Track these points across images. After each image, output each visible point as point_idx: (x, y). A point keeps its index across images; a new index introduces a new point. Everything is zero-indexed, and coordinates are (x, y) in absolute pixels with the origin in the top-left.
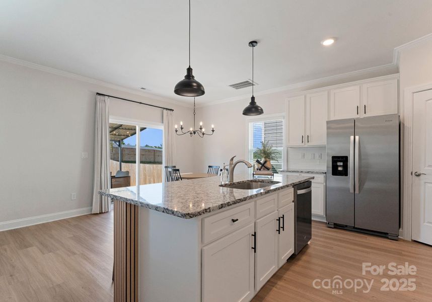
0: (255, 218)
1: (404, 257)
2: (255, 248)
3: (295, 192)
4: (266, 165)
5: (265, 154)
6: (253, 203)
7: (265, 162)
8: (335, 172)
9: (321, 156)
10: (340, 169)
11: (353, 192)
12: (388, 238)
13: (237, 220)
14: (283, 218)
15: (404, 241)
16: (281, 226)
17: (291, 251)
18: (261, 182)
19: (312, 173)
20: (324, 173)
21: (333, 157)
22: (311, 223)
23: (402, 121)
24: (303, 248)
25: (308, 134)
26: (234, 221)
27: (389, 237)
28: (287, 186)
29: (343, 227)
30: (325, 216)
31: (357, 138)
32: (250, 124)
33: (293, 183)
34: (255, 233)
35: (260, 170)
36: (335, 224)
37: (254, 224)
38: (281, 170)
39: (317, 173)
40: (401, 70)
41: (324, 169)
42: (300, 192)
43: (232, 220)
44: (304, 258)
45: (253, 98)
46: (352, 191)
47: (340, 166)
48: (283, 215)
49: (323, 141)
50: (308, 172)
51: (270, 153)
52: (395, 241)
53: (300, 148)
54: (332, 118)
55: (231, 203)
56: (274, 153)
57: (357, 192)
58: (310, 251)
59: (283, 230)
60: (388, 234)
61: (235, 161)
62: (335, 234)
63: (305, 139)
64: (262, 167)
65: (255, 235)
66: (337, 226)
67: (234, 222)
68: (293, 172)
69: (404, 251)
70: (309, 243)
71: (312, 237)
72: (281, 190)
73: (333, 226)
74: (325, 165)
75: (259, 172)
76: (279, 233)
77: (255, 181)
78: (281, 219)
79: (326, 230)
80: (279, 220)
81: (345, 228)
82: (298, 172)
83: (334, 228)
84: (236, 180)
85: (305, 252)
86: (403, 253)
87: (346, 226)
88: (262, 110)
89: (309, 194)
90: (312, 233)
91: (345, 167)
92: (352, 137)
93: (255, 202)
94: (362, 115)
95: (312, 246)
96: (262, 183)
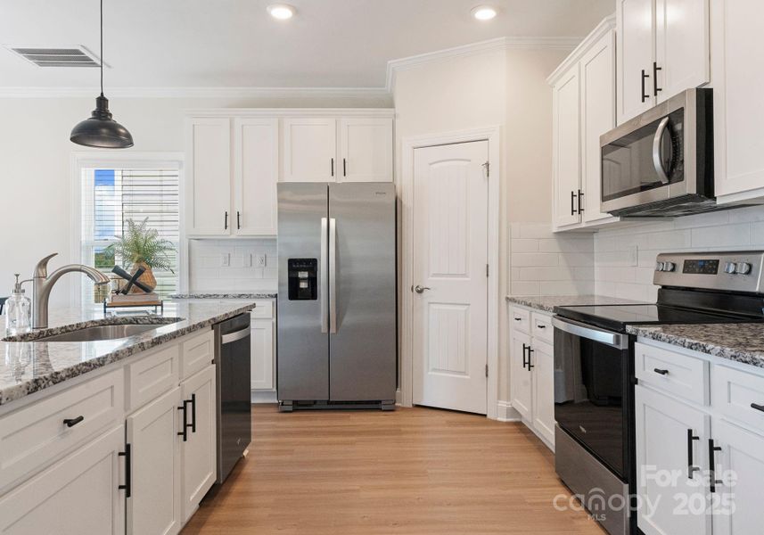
0: (126, 410)
1: (404, 436)
2: (127, 488)
3: (217, 339)
4: (141, 280)
5: (139, 252)
6: (120, 373)
7: (140, 272)
8: (295, 293)
9: (265, 261)
10: (303, 285)
11: (326, 331)
12: (380, 410)
13: (81, 419)
14: (193, 401)
15: (403, 409)
16: (190, 421)
17: (209, 478)
18: (131, 323)
19: (249, 296)
20: (272, 296)
21: (291, 262)
22: (250, 411)
23: (399, 195)
24: (234, 468)
25: (238, 208)
26: (70, 423)
27: (383, 408)
28: (201, 325)
29: (310, 405)
30: (275, 390)
31: (333, 222)
32: (83, 171)
33: (214, 319)
34: (128, 447)
35: (125, 292)
36: (295, 403)
37: (123, 425)
38: (174, 293)
39: (259, 297)
40: (397, 102)
41: (273, 287)
42: (228, 338)
43: (66, 421)
44: (238, 487)
45: (102, 101)
46: (324, 329)
47: (304, 279)
48: (193, 396)
49: (270, 227)
50: (240, 296)
51: (152, 250)
52: (391, 413)
53: (219, 240)
54: (288, 179)
55: (64, 375)
56: (161, 249)
57: (333, 330)
58: (249, 469)
59: (194, 431)
60: (380, 402)
61: (52, 267)
62: (297, 423)
63: (233, 220)
64: (130, 285)
65: (127, 453)
66: (300, 406)
67: (70, 425)
68: (205, 297)
69: (404, 426)
70: (245, 453)
71: (252, 440)
72: (188, 336)
73: (291, 408)
74: (274, 281)
75: (121, 298)
76: (185, 439)
77: (114, 322)
78: (189, 405)
79: (278, 419)
80: (185, 408)
81: (315, 407)
82: (216, 296)
83: (295, 410)
84: (54, 323)
85: (239, 474)
86: (402, 429)
87: (315, 402)
88: (128, 136)
89: (246, 341)
90: (252, 430)
91: (313, 281)
92: (324, 221)
93: (127, 368)
94: (339, 179)
95: (253, 459)
96: (135, 325)
